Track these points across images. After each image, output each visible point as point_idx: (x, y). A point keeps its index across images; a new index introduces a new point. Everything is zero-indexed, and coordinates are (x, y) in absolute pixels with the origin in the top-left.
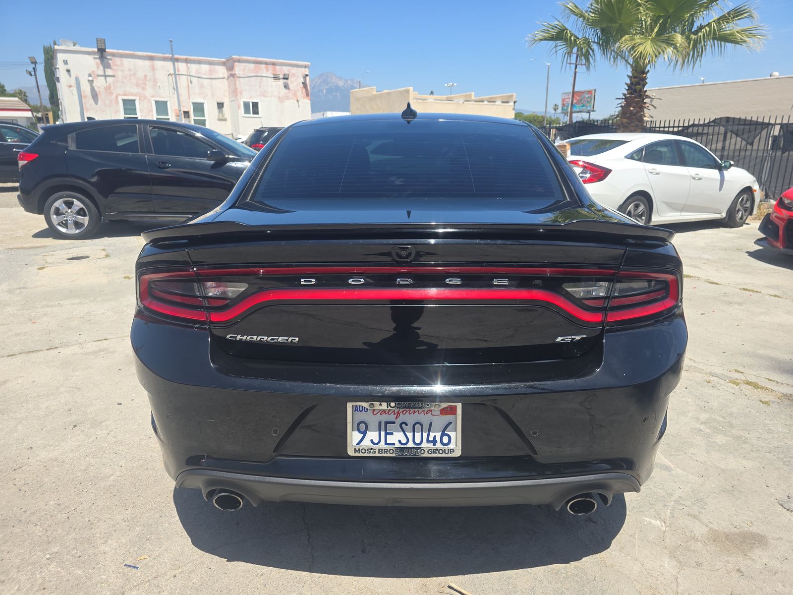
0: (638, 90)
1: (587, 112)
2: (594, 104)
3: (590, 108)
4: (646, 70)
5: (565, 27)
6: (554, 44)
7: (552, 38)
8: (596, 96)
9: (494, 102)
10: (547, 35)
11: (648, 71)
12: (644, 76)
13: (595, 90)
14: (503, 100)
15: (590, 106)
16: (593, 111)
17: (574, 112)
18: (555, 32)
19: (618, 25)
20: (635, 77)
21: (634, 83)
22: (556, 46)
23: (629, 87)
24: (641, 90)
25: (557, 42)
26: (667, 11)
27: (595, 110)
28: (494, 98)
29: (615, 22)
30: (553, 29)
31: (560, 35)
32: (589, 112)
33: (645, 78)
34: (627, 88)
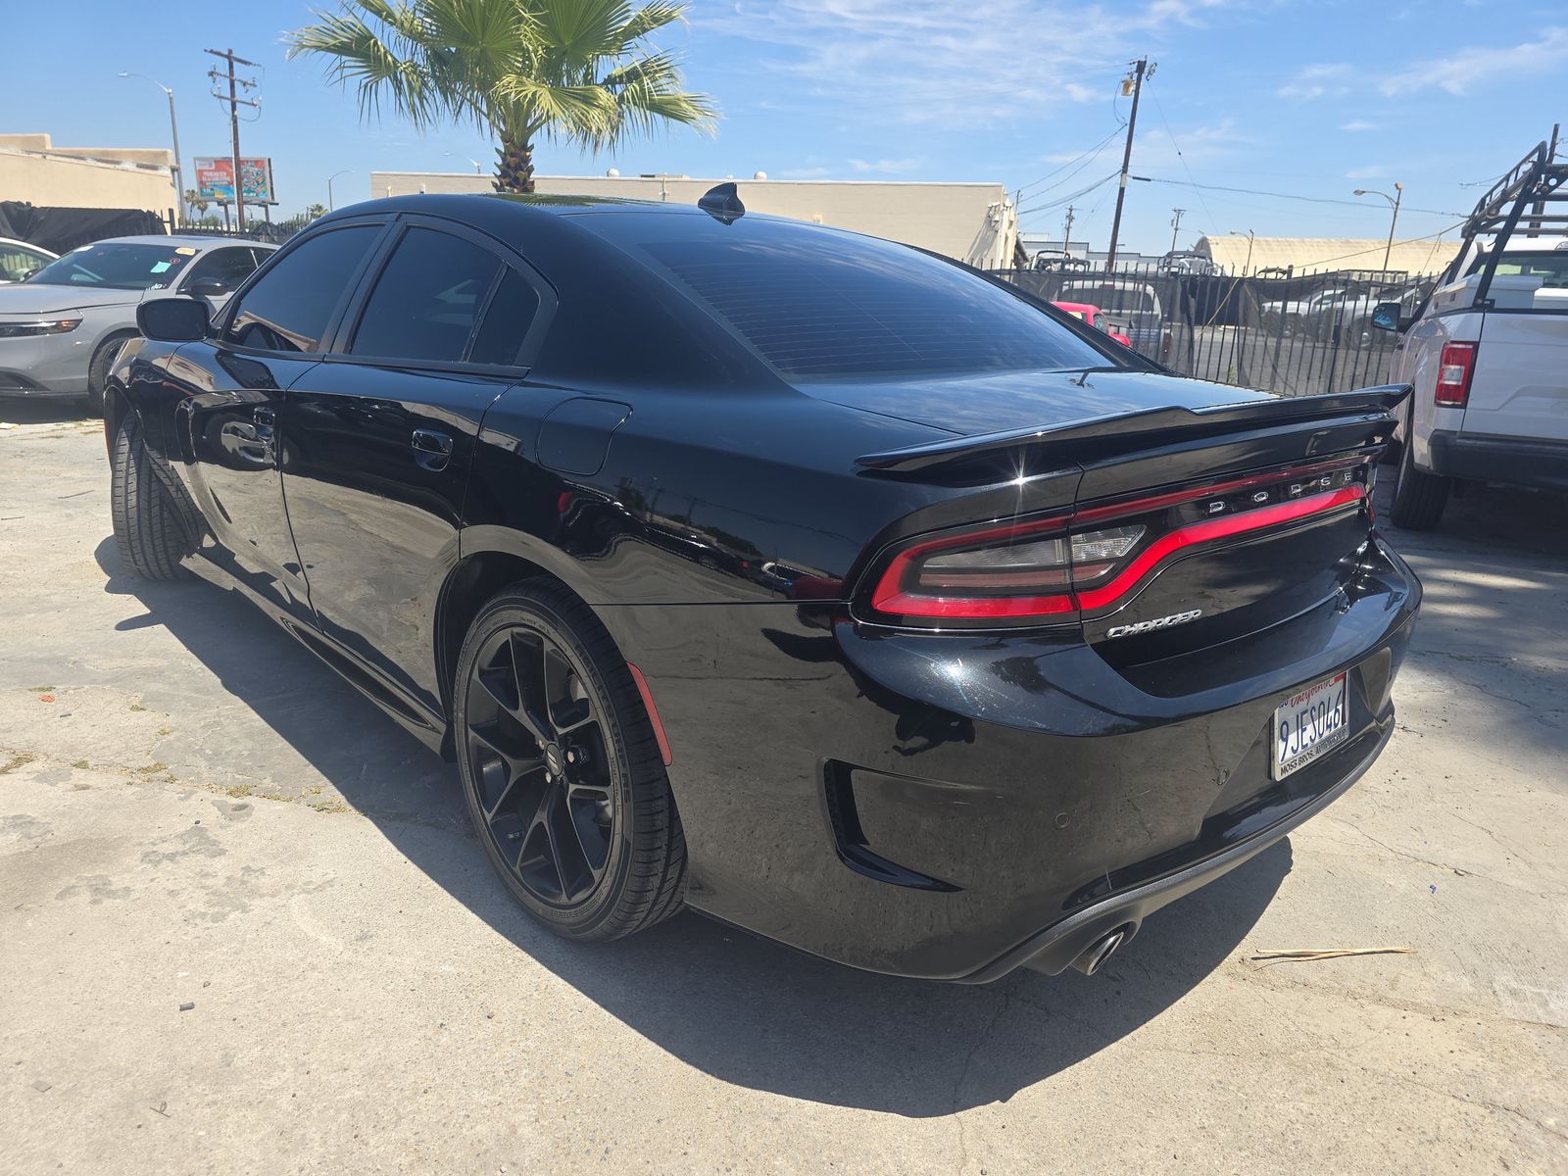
0: (521, 181)
1: (260, 205)
2: (272, 189)
3: (266, 197)
4: (529, 144)
5: (370, 33)
6: (338, 63)
7: (342, 49)
8: (273, 173)
9: (118, 163)
10: (332, 42)
11: (532, 147)
12: (528, 154)
13: (269, 160)
14: (140, 162)
15: (264, 192)
16: (271, 204)
17: (246, 203)
18: (348, 38)
19: (478, 49)
20: (512, 155)
21: (512, 165)
22: (342, 67)
23: (503, 171)
24: (525, 181)
25: (344, 58)
26: (561, 42)
27: (276, 201)
28: (120, 154)
29: (474, 44)
30: (343, 30)
31: (360, 48)
32: (263, 204)
33: (527, 160)
34: (499, 173)
